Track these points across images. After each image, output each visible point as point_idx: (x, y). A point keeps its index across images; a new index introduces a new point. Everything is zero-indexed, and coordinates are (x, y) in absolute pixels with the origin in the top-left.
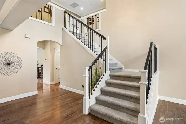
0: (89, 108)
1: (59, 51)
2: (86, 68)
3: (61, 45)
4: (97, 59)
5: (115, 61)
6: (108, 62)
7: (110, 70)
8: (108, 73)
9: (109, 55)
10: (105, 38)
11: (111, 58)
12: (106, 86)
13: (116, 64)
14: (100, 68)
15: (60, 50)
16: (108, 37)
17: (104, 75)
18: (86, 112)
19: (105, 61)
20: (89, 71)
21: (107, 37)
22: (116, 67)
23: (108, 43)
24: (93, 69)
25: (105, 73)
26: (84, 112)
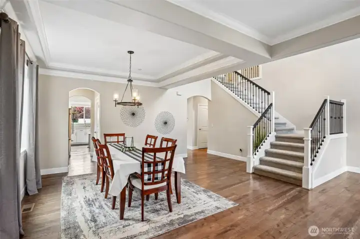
0: (253, 168)
1: (207, 107)
2: (250, 128)
3: (208, 100)
4: (261, 118)
5: (282, 120)
6: (274, 121)
7: (275, 131)
8: (274, 134)
9: (274, 113)
10: (269, 94)
11: (277, 116)
12: (271, 148)
13: (285, 124)
14: (264, 128)
15: (209, 106)
16: (274, 93)
17: (268, 136)
18: (250, 170)
19: (269, 119)
20: (253, 130)
21: (272, 92)
22: (284, 128)
23: (273, 99)
24: (256, 128)
25: (270, 133)
26: (247, 171)
